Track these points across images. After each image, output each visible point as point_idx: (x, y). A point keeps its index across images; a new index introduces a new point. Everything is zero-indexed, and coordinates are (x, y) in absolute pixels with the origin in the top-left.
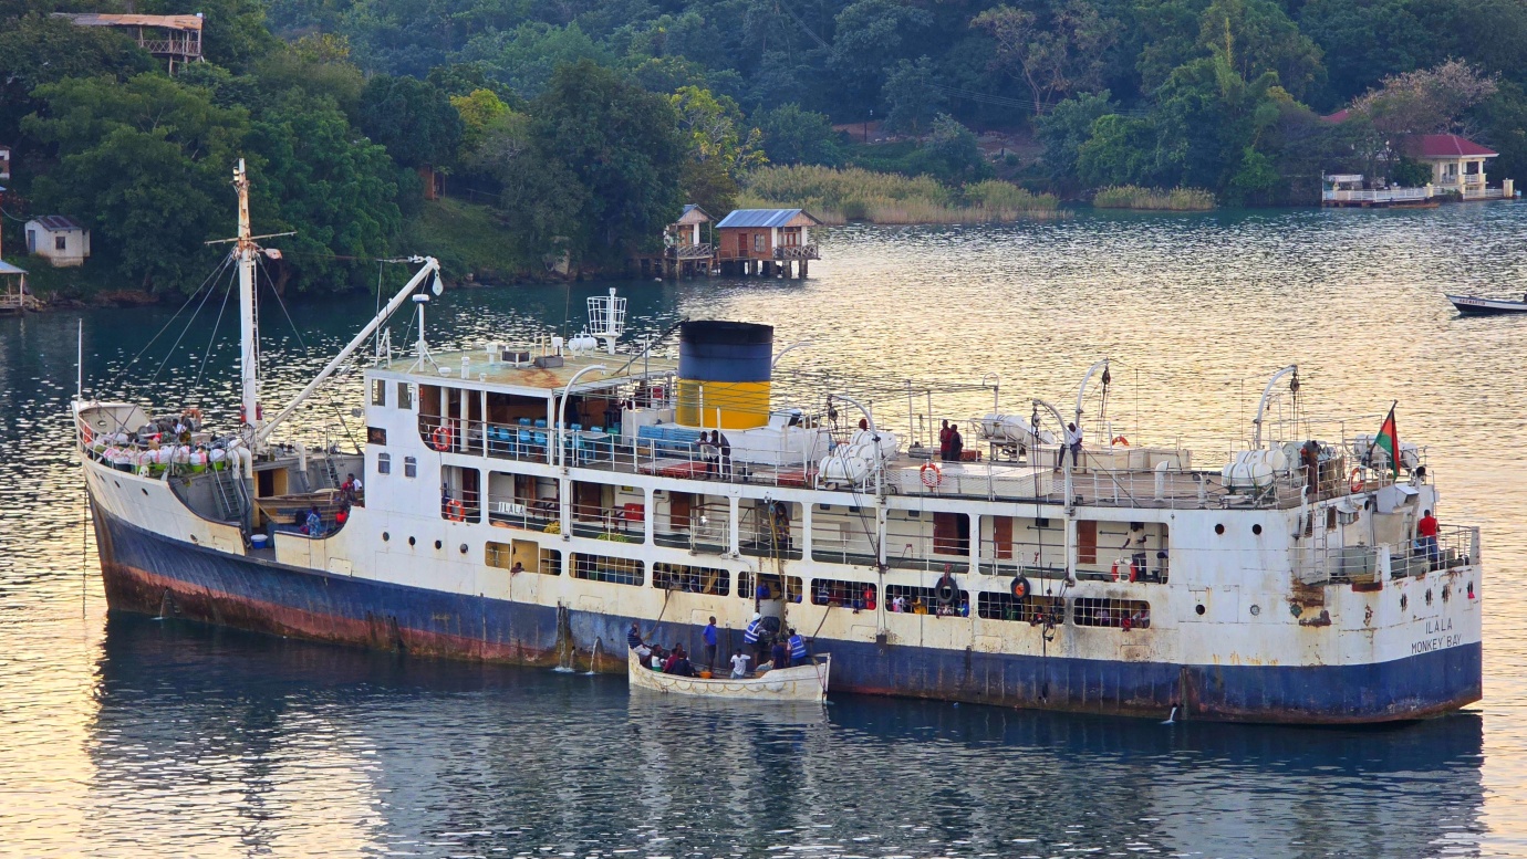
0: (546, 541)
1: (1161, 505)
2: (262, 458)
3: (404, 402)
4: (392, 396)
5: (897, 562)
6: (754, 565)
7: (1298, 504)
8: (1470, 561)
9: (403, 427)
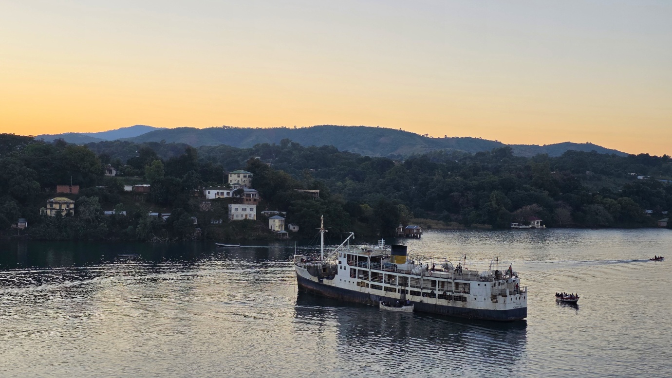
0: (367, 282)
1: (469, 280)
2: (324, 266)
3: (345, 257)
4: (343, 256)
5: (424, 288)
6: (400, 287)
7: (492, 281)
8: (525, 292)
9: (344, 261)
